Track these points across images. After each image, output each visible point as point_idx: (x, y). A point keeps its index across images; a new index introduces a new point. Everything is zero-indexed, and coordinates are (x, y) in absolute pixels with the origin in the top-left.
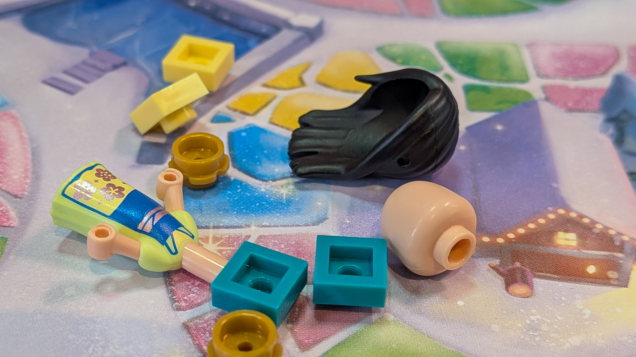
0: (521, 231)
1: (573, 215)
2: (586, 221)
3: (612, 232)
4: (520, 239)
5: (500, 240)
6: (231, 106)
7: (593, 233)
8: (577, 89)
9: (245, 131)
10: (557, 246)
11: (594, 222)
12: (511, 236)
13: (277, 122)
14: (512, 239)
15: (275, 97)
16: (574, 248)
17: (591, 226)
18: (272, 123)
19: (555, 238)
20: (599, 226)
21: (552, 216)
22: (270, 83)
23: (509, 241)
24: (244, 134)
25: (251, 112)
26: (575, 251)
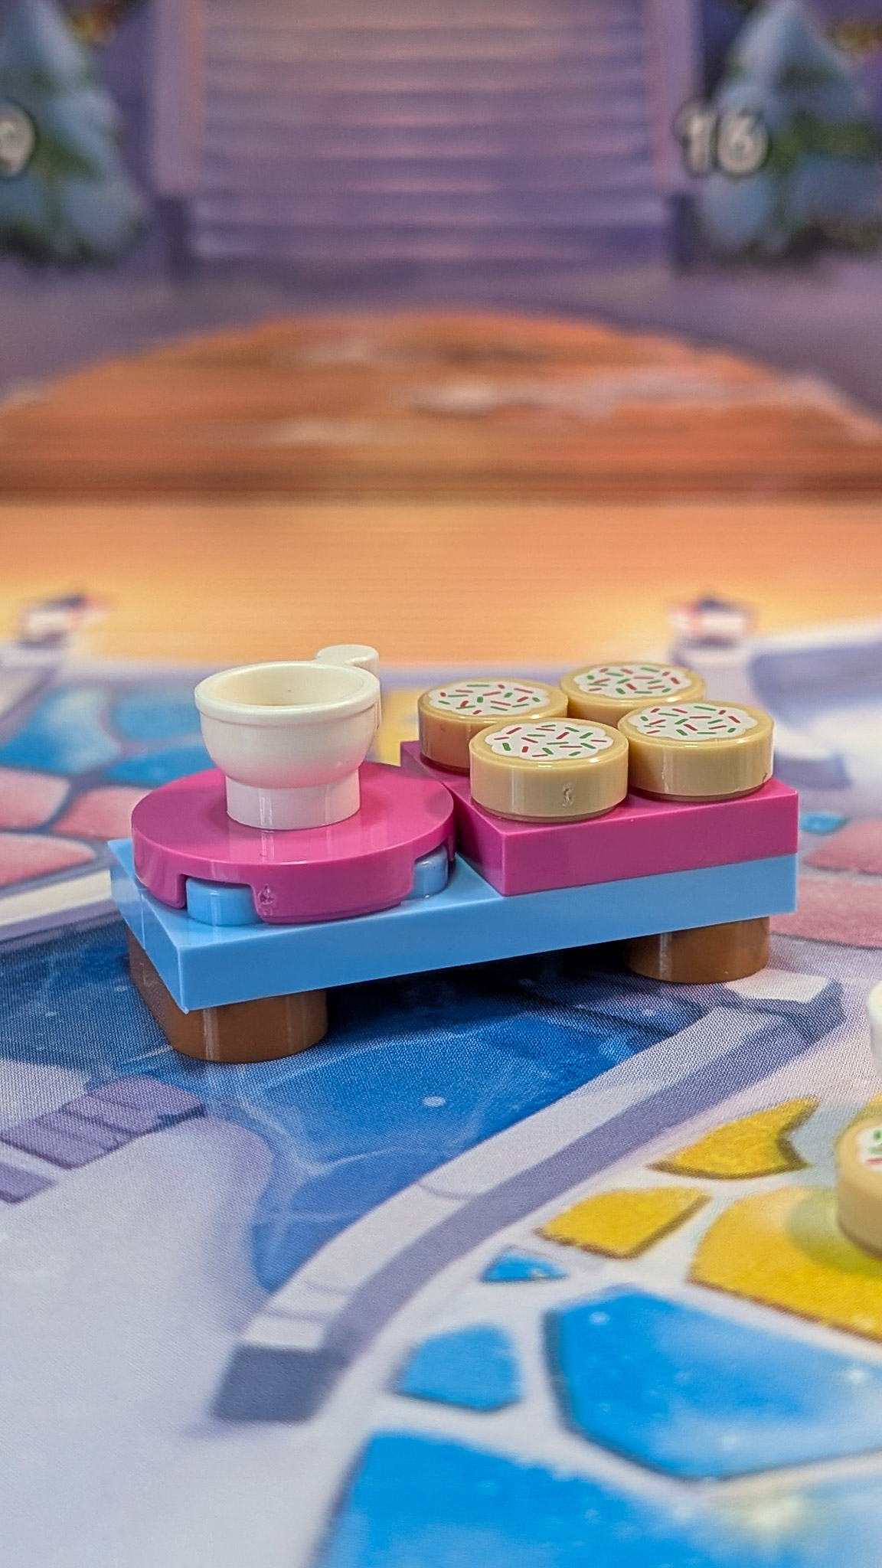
6: (550, 1230)
9: (602, 1307)
13: (715, 1279)
15: (701, 1202)
18: (696, 1280)
22: (679, 1161)
24: (599, 1319)
25: (622, 1250)
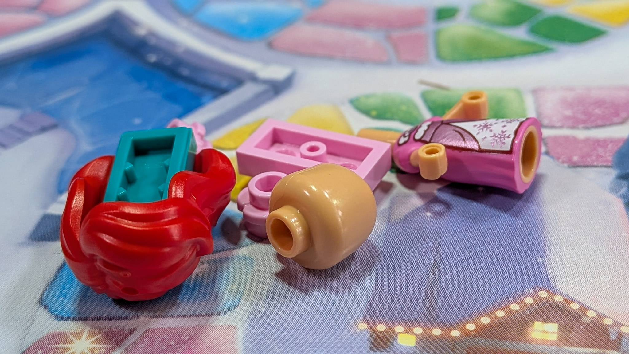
0: (485, 320)
1: (558, 298)
2: (575, 306)
3: (608, 322)
4: (482, 331)
5: (455, 333)
7: (582, 323)
8: (587, 141)
10: (529, 341)
11: (584, 308)
12: (471, 327)
14: (472, 331)
16: (552, 343)
17: (581, 313)
19: (529, 330)
20: (591, 314)
21: (529, 301)
23: (467, 334)
26: (554, 347)
